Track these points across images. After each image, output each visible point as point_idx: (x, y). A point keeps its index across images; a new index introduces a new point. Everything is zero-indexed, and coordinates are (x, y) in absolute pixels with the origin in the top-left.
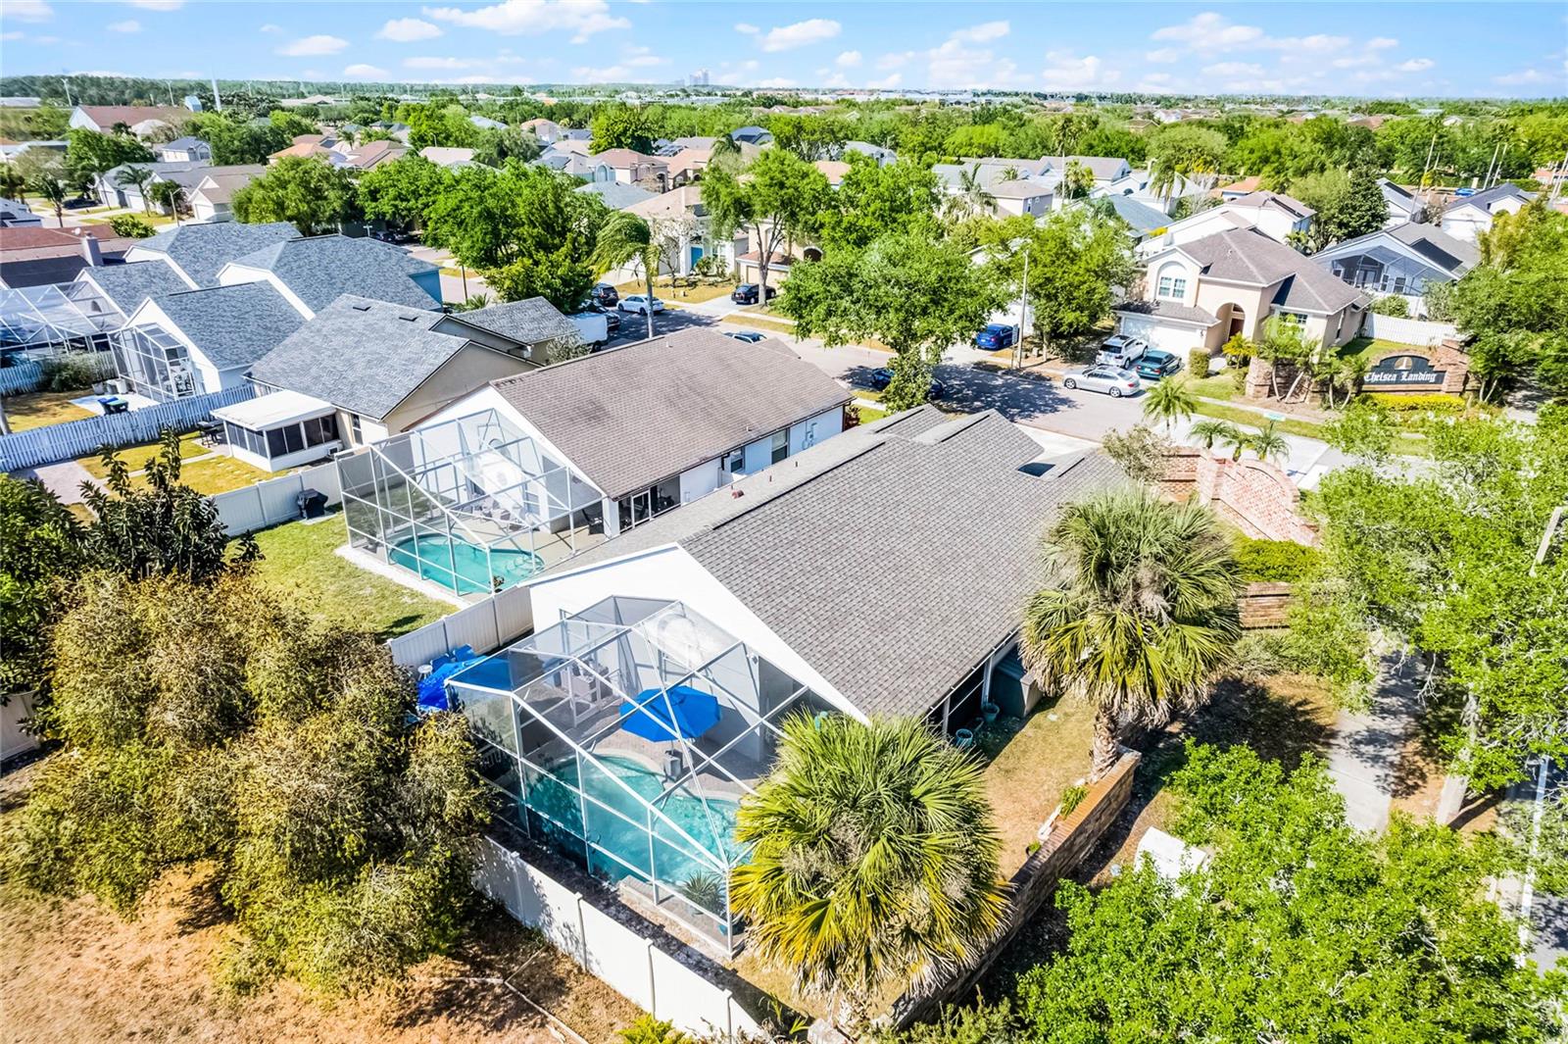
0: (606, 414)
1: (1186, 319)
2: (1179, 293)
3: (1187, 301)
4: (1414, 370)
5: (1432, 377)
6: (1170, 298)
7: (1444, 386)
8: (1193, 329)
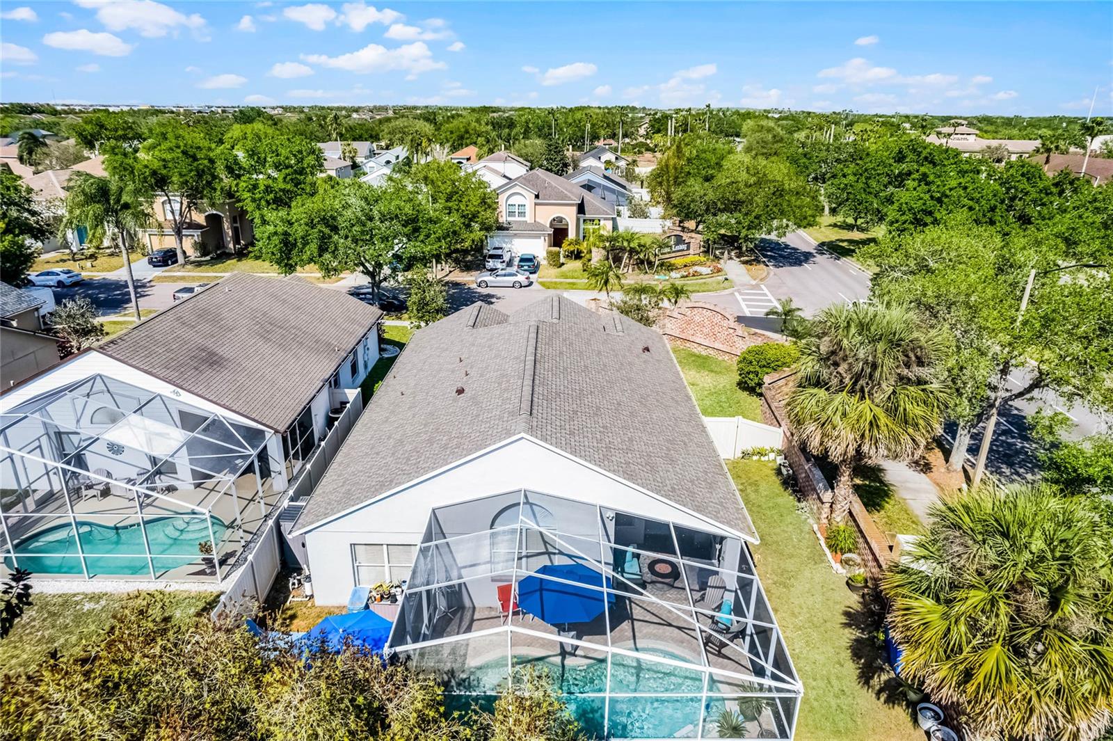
0: (221, 358)
1: (532, 231)
2: (522, 214)
3: (529, 218)
4: (677, 244)
5: (684, 247)
6: (517, 218)
7: (691, 251)
8: (538, 237)
